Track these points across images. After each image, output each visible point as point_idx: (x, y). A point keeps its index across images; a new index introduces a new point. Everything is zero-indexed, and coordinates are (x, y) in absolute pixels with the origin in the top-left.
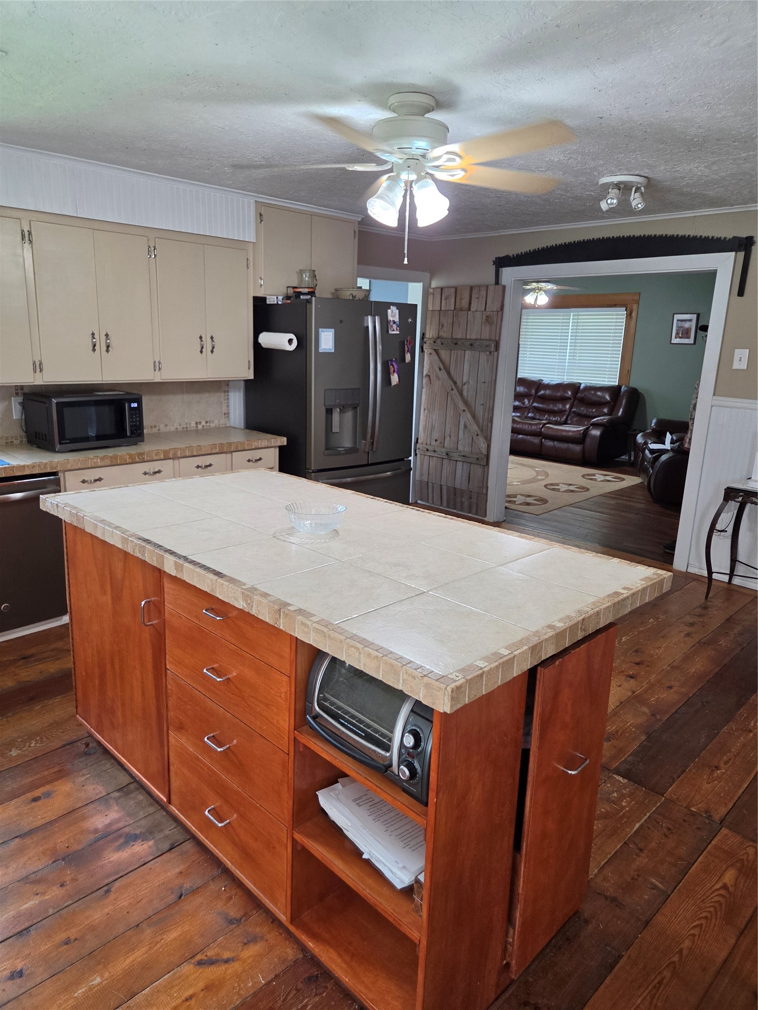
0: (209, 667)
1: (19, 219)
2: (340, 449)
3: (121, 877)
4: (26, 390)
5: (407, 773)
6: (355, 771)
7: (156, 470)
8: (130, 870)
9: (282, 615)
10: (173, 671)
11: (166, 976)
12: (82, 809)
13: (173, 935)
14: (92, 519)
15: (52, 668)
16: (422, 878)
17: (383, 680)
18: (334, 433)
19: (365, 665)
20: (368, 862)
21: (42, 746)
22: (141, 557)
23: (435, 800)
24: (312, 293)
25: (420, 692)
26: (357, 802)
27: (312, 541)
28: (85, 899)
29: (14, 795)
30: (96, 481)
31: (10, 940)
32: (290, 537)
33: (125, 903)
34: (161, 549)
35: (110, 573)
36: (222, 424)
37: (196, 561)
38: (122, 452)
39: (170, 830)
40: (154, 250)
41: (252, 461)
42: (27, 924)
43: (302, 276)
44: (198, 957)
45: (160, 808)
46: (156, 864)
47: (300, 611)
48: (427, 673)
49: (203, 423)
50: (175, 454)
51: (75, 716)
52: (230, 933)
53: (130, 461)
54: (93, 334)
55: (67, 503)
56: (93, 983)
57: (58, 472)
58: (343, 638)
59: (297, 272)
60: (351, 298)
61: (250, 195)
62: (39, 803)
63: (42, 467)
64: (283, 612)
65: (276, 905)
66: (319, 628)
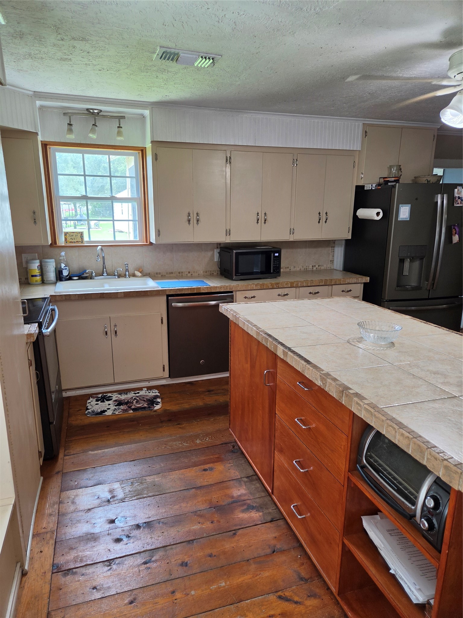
0: (299, 418)
1: (226, 151)
2: (408, 287)
3: (242, 528)
4: (222, 246)
5: (427, 525)
6: (388, 511)
7: (285, 294)
8: (248, 526)
9: (344, 395)
10: (279, 416)
11: (260, 597)
12: (227, 482)
13: (267, 574)
14: (243, 319)
15: (221, 399)
16: (432, 602)
17: (412, 455)
18: (403, 275)
19: (399, 441)
20: (393, 576)
21: (211, 441)
22: (265, 344)
23: (447, 551)
24: (397, 181)
25: (440, 471)
26: (390, 532)
27: (374, 348)
28: (222, 534)
29: (195, 465)
30: (252, 297)
31: (184, 544)
32: (359, 344)
33: (243, 544)
34: (276, 341)
35: (251, 352)
36: (329, 267)
37: (295, 352)
38: (268, 282)
39: (272, 510)
40: (296, 161)
41: (345, 291)
42: (193, 538)
43: (391, 170)
44: (280, 593)
45: (268, 495)
46: (263, 527)
47: (357, 395)
48: (447, 458)
49: (317, 266)
50: (297, 284)
51: (229, 429)
52: (301, 586)
53: (271, 287)
54: (258, 213)
55: (232, 309)
56: (221, 585)
57: (233, 291)
58: (384, 418)
59: (388, 167)
60: (426, 182)
61: (360, 120)
62: (207, 472)
63: (225, 288)
64: (345, 393)
65: (330, 580)
66: (368, 408)
